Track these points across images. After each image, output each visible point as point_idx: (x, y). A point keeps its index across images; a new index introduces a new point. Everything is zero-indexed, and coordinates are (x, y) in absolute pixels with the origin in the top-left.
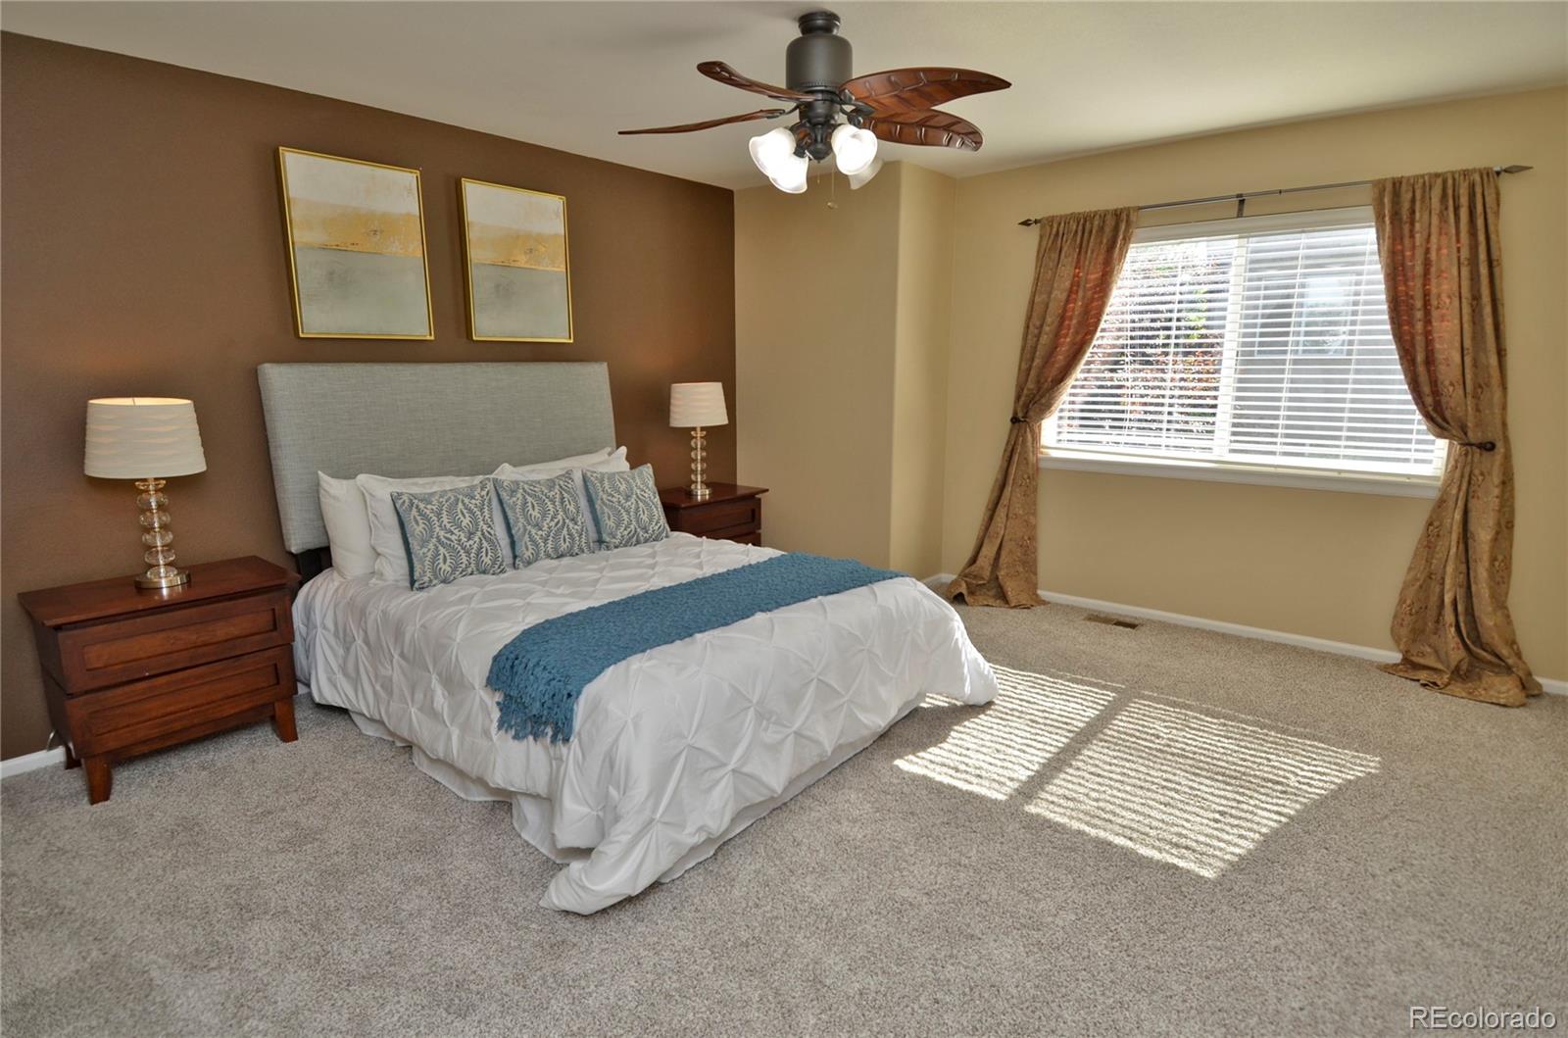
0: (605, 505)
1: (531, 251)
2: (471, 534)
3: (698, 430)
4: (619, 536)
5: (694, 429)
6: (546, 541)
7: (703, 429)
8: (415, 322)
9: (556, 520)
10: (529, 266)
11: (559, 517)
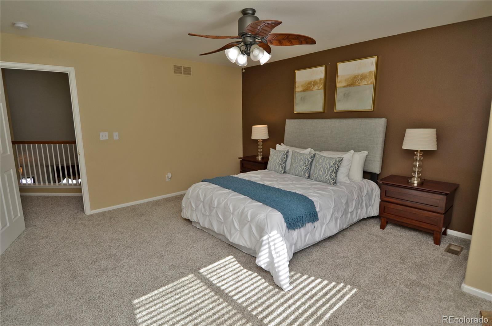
2: (284, 163)
3: (419, 151)
4: (323, 178)
5: (417, 151)
7: (421, 151)
8: (319, 107)
9: (306, 167)
11: (308, 166)
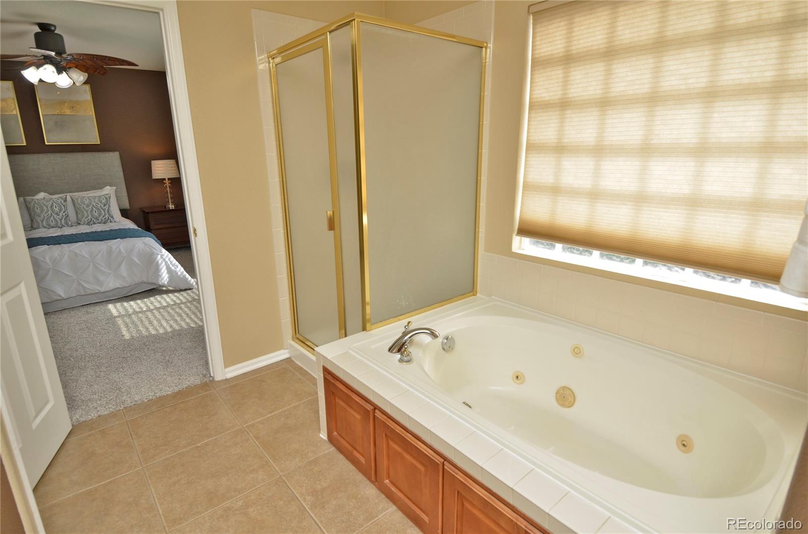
0: (94, 207)
1: (73, 107)
3: (167, 180)
6: (61, 220)
10: (72, 114)
11: (49, 212)
